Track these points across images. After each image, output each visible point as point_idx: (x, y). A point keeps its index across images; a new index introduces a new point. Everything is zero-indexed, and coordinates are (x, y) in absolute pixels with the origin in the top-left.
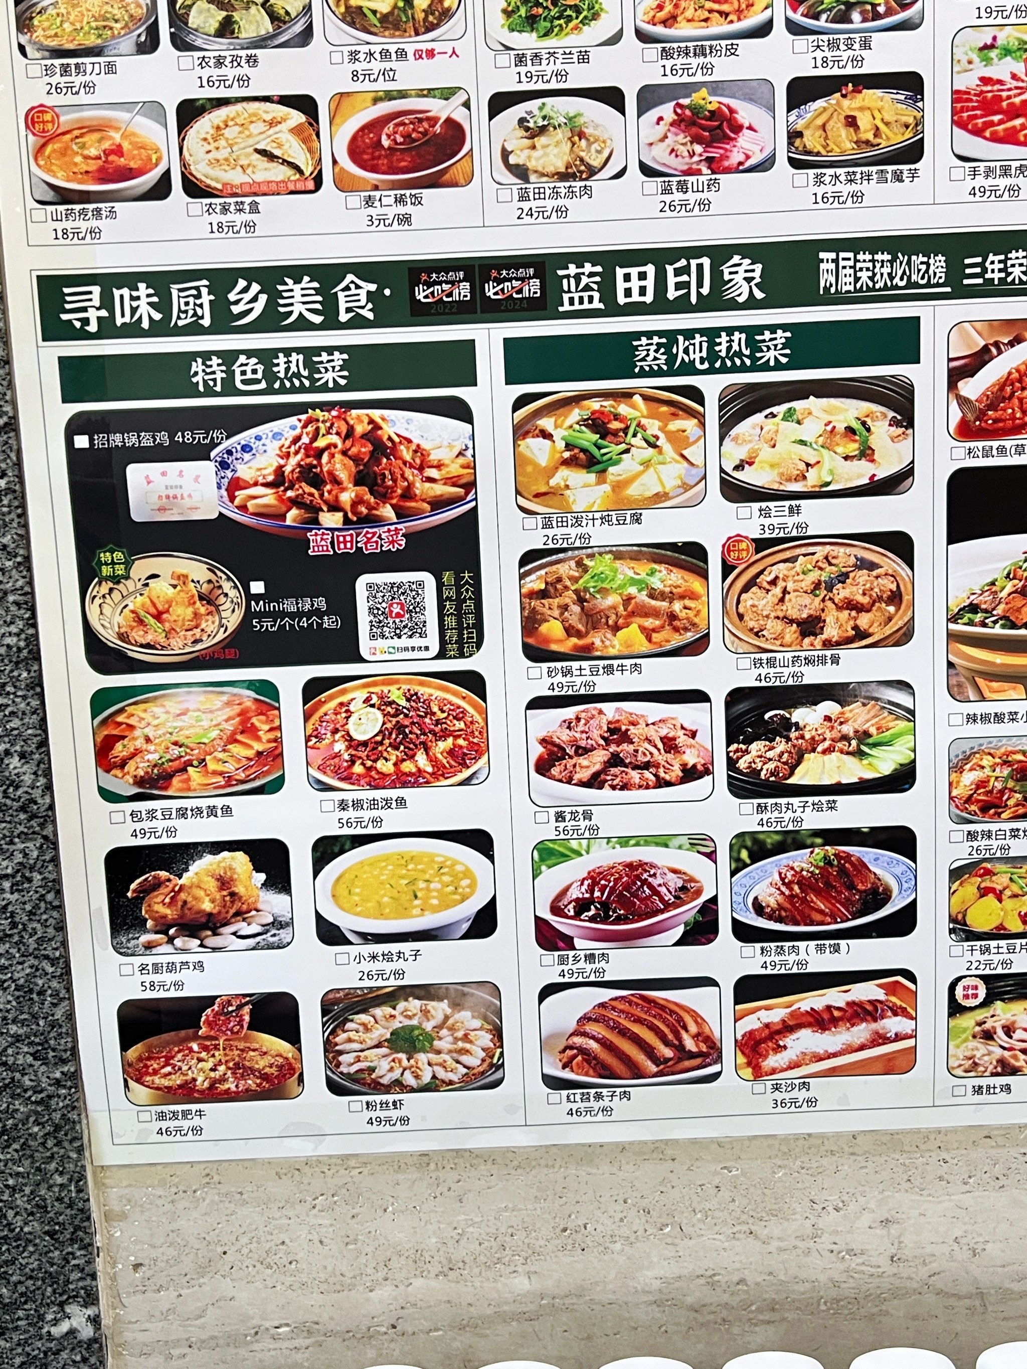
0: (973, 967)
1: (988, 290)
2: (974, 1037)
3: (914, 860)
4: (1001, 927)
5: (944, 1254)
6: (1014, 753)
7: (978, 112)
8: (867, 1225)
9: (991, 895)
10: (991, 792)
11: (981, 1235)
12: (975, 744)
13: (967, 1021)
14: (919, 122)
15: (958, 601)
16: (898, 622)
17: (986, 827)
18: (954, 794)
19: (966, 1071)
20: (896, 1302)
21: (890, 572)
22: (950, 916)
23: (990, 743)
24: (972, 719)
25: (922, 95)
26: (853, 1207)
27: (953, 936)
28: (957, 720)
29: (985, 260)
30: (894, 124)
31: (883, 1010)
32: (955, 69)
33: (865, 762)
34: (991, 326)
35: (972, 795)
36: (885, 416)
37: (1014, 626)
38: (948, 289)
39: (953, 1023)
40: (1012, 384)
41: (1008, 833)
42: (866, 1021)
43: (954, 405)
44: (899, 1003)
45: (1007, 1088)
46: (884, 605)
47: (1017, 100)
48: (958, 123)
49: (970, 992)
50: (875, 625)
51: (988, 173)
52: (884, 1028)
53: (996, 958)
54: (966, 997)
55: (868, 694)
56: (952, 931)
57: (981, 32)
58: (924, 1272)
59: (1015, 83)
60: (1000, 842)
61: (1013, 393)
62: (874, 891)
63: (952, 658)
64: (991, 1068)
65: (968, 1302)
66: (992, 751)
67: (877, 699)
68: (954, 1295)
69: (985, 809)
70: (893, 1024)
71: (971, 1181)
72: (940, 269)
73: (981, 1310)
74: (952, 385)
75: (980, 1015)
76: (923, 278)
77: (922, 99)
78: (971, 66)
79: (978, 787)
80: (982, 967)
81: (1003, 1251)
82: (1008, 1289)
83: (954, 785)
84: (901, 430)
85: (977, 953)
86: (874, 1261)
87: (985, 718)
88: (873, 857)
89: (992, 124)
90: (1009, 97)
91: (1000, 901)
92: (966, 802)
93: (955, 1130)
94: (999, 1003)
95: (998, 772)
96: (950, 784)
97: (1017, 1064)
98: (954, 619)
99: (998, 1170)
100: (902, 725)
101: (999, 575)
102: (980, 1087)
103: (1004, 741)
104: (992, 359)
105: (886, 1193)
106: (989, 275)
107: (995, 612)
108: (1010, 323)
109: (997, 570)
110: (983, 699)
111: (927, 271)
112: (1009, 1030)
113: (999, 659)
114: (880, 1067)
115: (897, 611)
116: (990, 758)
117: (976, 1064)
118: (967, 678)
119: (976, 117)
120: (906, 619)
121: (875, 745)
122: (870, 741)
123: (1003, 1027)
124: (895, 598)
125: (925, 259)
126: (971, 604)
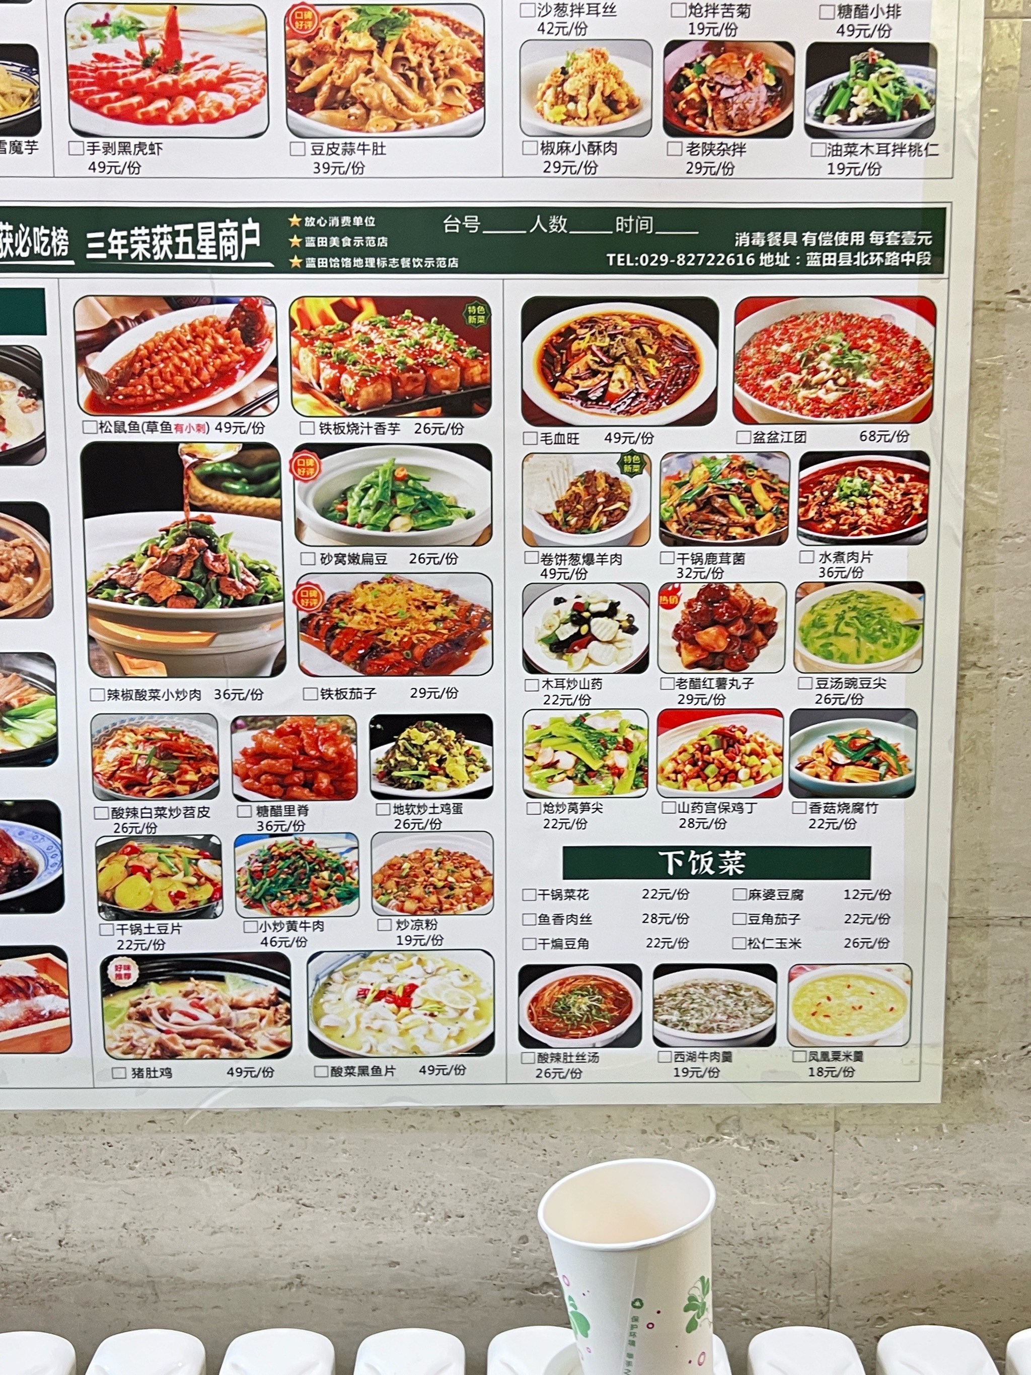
0: (124, 946)
1: (111, 265)
2: (130, 1018)
3: (59, 835)
4: (151, 907)
5: (112, 1240)
6: (157, 730)
7: (95, 88)
8: (33, 1206)
9: (139, 874)
10: (134, 769)
11: (149, 1222)
12: (116, 719)
13: (121, 1002)
14: (36, 95)
15: (96, 576)
16: (37, 594)
17: (131, 804)
18: (97, 769)
19: (124, 1053)
20: (65, 1287)
21: (27, 542)
22: (98, 894)
23: (132, 719)
24: (114, 694)
25: (37, 67)
26: (17, 1187)
27: (102, 914)
28: (99, 695)
29: (108, 234)
30: (10, 96)
31: (35, 988)
32: (69, 44)
33: (7, 734)
34: (117, 302)
35: (115, 772)
36: (14, 386)
37: (153, 603)
38: (72, 263)
39: (107, 1002)
40: (141, 361)
41: (154, 812)
42: (19, 997)
43: (83, 379)
44: (51, 980)
45: (168, 1072)
46: (22, 576)
47: (133, 78)
48: (75, 97)
49: (123, 972)
50: (15, 595)
51: (107, 148)
52: (37, 1006)
53: (148, 938)
54: (119, 976)
55: (9, 665)
56: (101, 909)
57: (94, 9)
58: (92, 1258)
59: (130, 62)
60: (146, 821)
61: (142, 370)
62: (20, 866)
63: (93, 633)
64: (149, 1050)
65: (139, 1291)
66: (134, 728)
67: (18, 671)
68: (124, 1282)
69: (129, 785)
70: (47, 1002)
71: (137, 1166)
72: (62, 242)
73: (153, 1298)
74: (80, 359)
75: (135, 995)
76: (45, 250)
77: (37, 72)
78: (85, 42)
79: (121, 764)
80: (134, 947)
81: (172, 1240)
82: (179, 1279)
83: (97, 760)
84: (31, 401)
85: (128, 933)
86: (42, 1244)
87: (127, 695)
88: (17, 831)
89: (108, 101)
90: (125, 75)
91: (149, 879)
92: (110, 778)
93: (118, 1113)
94: (152, 984)
95: (140, 750)
96: (93, 760)
97: (176, 1048)
98: (93, 593)
99: (163, 1156)
100: (44, 698)
101: (137, 551)
102: (140, 1070)
103: (146, 718)
104: (119, 334)
105: (52, 1175)
106: (112, 251)
107: (133, 589)
108: (134, 300)
109: (135, 546)
110: (125, 675)
111: (49, 243)
112: (165, 1012)
113: (139, 635)
114: (36, 1045)
115: (36, 582)
116: (132, 735)
117: (134, 1046)
118: (107, 653)
119: (92, 93)
120: (45, 591)
121: (17, 717)
122: (12, 712)
123: (159, 1009)
124: (34, 569)
125: (47, 232)
126: (109, 579)
